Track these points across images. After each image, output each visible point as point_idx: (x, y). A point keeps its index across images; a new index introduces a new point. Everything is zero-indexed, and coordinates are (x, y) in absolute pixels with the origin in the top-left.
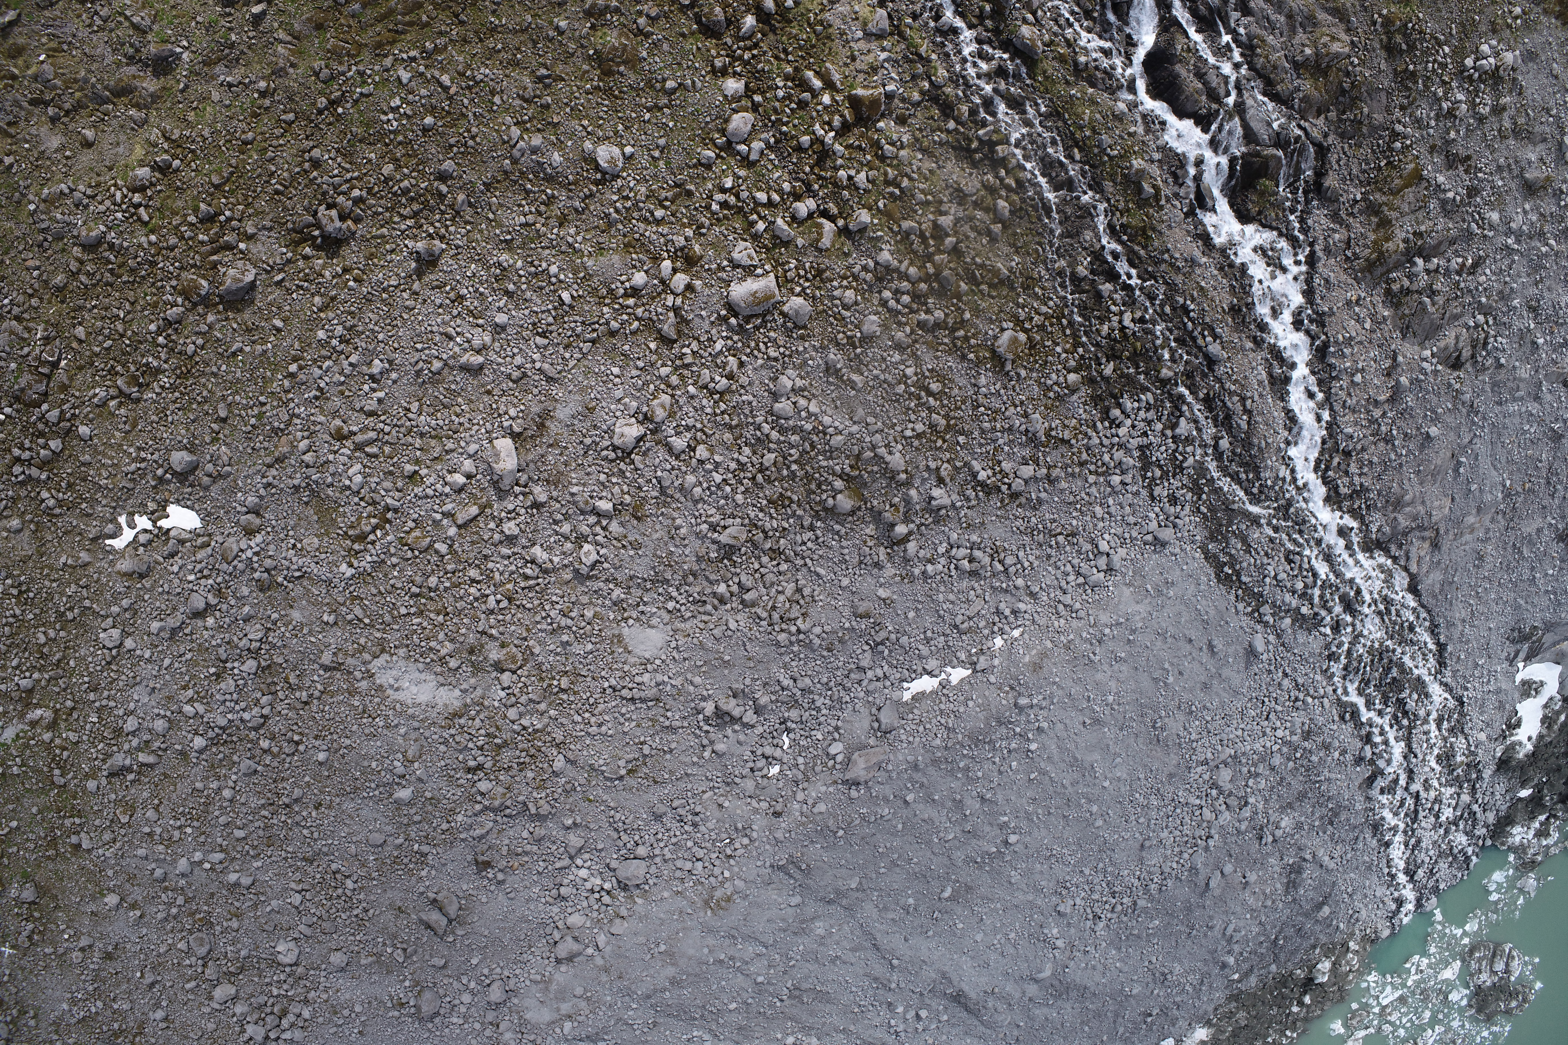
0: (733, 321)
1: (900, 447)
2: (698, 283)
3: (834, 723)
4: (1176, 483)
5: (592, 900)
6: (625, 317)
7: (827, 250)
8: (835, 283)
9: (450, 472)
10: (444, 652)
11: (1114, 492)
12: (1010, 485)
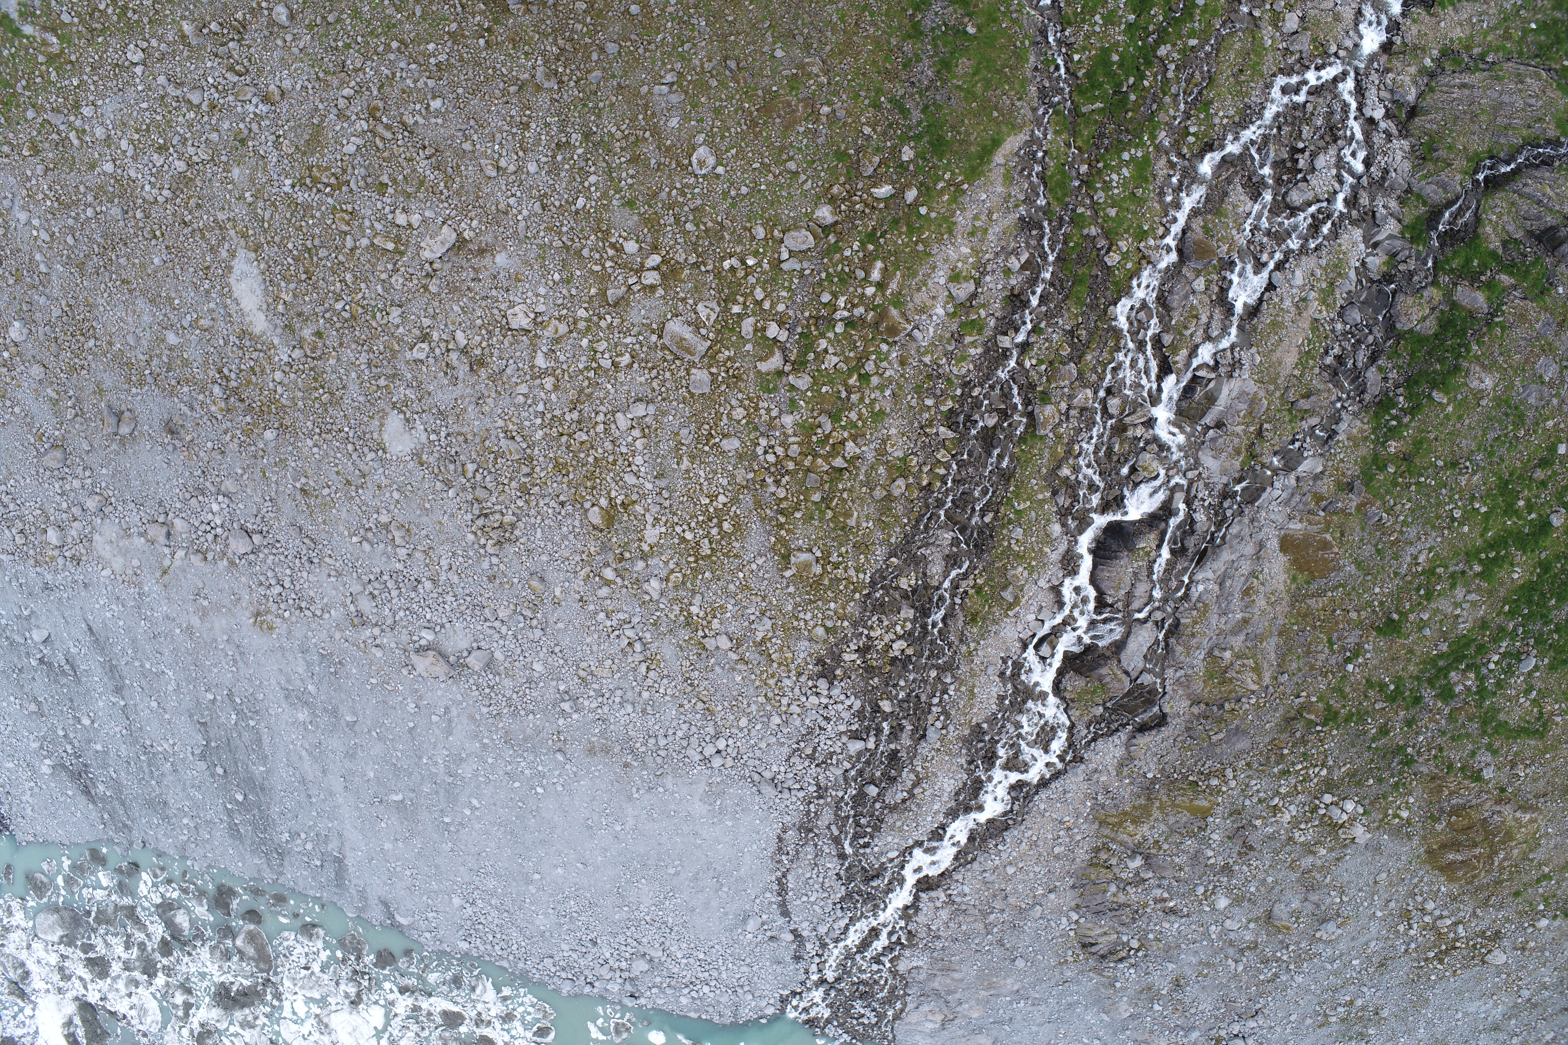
0: (654, 338)
1: (663, 530)
2: (660, 292)
3: (445, 620)
4: (813, 770)
5: (203, 527)
6: (597, 256)
7: (759, 372)
8: (740, 396)
9: (403, 209)
10: (283, 296)
11: (766, 725)
12: (705, 636)
